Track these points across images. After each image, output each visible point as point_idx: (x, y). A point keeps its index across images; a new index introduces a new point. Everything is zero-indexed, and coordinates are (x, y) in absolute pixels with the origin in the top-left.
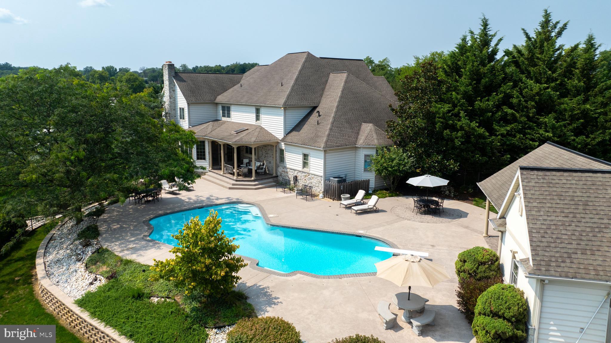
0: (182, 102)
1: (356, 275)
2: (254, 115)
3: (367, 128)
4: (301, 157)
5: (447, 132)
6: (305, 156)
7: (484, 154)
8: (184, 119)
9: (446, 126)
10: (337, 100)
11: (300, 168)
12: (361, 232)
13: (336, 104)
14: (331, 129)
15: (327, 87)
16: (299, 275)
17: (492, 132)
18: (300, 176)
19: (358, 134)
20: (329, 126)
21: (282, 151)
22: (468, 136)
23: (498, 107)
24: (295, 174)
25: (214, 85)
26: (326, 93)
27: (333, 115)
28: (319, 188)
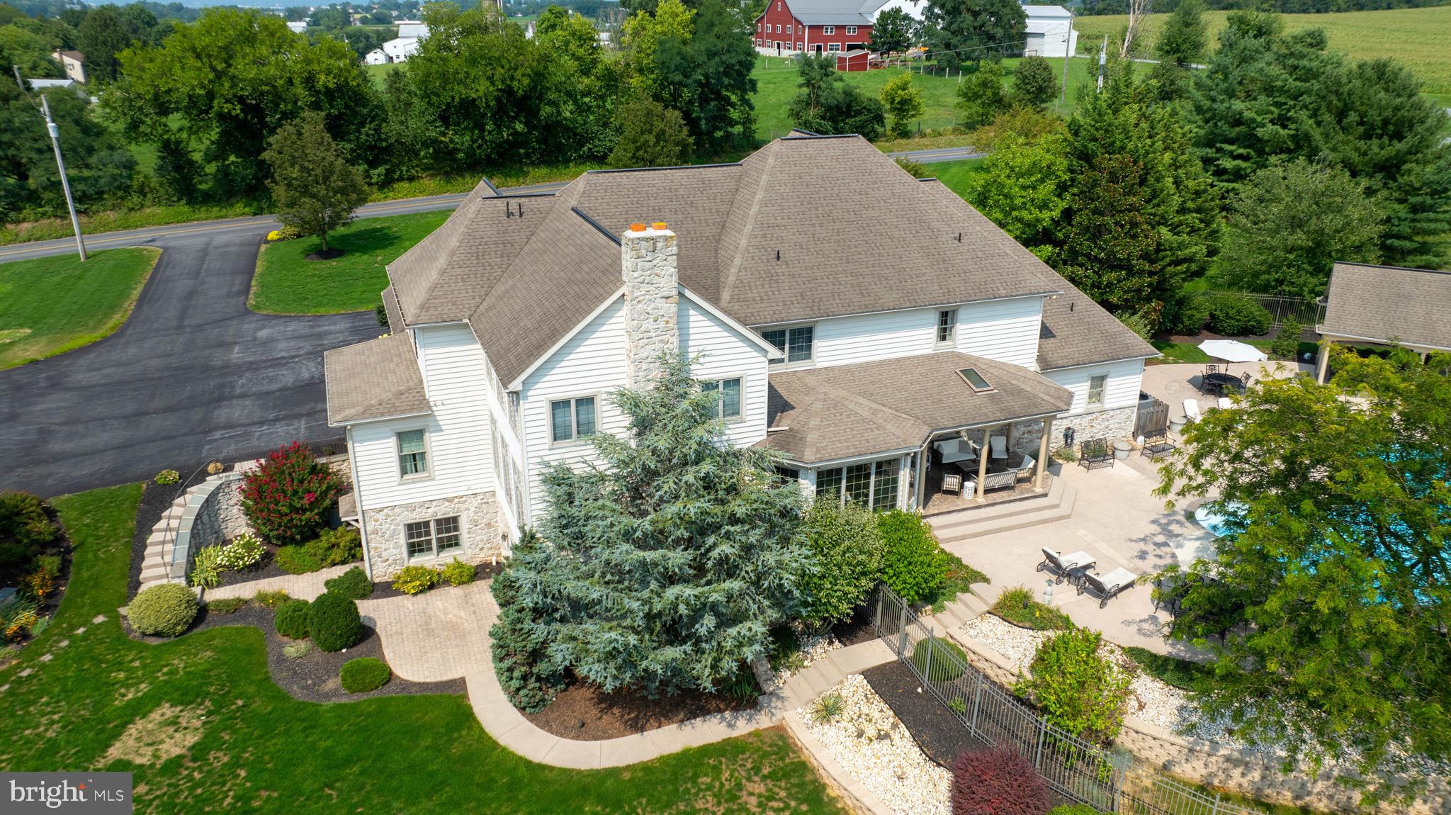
2: (931, 331)
4: (1085, 387)
11: (1080, 408)
28: (1125, 430)
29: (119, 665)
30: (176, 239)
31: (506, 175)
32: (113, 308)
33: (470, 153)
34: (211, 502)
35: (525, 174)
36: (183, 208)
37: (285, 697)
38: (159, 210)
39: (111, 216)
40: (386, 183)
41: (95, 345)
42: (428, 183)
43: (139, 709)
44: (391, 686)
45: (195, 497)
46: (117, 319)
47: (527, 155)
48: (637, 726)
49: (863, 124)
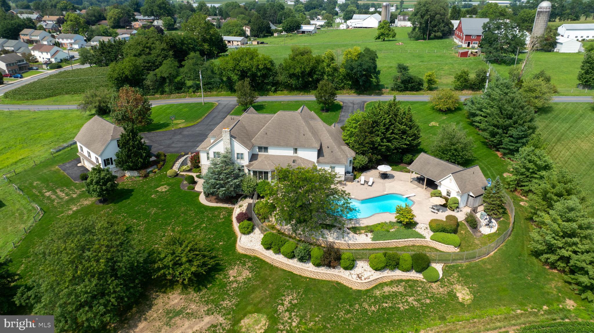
0: (239, 150)
2: (292, 152)
6: (332, 167)
10: (330, 138)
12: (386, 193)
13: (332, 141)
20: (340, 153)
27: (335, 147)
29: (164, 179)
30: (224, 101)
31: (305, 92)
32: (200, 118)
33: (296, 86)
34: (186, 159)
35: (310, 92)
36: (229, 93)
37: (180, 188)
38: (224, 93)
39: (215, 93)
40: (275, 91)
41: (192, 126)
42: (286, 92)
43: (163, 185)
44: (193, 191)
45: (183, 158)
46: (199, 120)
47: (311, 87)
48: (217, 202)
49: (414, 86)
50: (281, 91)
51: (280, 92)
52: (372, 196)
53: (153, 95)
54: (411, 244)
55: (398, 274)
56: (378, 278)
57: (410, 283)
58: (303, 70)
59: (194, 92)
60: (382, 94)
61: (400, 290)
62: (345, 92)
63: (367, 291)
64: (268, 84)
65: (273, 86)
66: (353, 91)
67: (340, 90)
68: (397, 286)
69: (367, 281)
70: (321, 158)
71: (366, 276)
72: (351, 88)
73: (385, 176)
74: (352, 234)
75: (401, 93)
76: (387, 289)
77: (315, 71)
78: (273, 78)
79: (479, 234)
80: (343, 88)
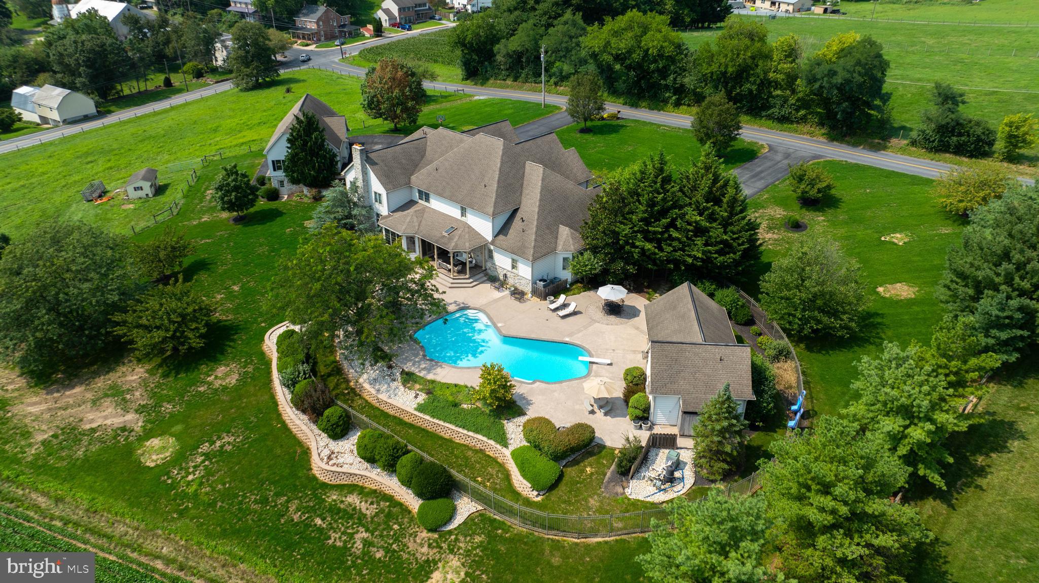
0: (376, 186)
1: (570, 380)
2: (459, 212)
3: (564, 232)
4: (510, 260)
5: (627, 248)
6: (514, 261)
7: (655, 264)
8: (380, 203)
9: (627, 243)
10: (538, 204)
11: (509, 268)
12: (567, 339)
13: (537, 210)
14: (536, 240)
15: (525, 183)
16: (538, 383)
17: (661, 249)
18: (509, 274)
19: (557, 238)
20: (534, 237)
21: (490, 252)
22: (643, 251)
23: (667, 227)
24: (505, 272)
25: (404, 161)
26: (525, 192)
27: (535, 223)
28: (528, 289)
49: (965, 144)
50: (689, 105)
51: (685, 107)
52: (533, 336)
53: (504, 80)
54: (479, 446)
55: (392, 485)
56: (356, 475)
57: (395, 510)
58: (723, 69)
59: (556, 84)
60: (885, 148)
61: (368, 512)
62: (806, 128)
63: (324, 485)
64: (667, 87)
65: (675, 94)
66: (823, 131)
67: (798, 123)
68: (372, 503)
69: (334, 469)
70: (501, 237)
71: (341, 460)
72: (821, 124)
73: (614, 309)
74: (398, 384)
75: (932, 155)
76: (353, 499)
77: (748, 76)
78: (675, 79)
79: (620, 490)
80: (803, 119)
